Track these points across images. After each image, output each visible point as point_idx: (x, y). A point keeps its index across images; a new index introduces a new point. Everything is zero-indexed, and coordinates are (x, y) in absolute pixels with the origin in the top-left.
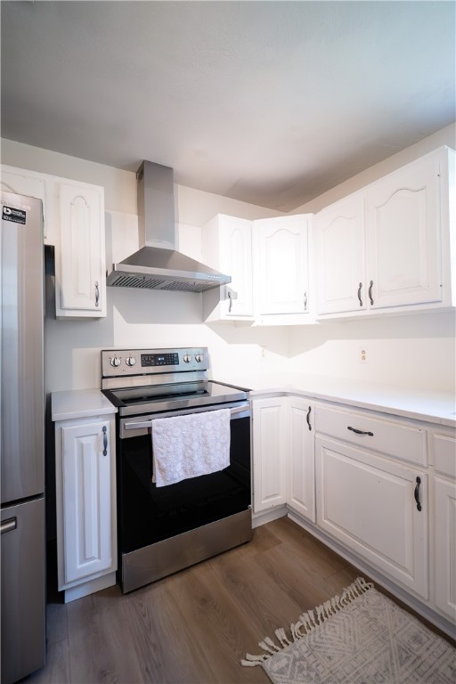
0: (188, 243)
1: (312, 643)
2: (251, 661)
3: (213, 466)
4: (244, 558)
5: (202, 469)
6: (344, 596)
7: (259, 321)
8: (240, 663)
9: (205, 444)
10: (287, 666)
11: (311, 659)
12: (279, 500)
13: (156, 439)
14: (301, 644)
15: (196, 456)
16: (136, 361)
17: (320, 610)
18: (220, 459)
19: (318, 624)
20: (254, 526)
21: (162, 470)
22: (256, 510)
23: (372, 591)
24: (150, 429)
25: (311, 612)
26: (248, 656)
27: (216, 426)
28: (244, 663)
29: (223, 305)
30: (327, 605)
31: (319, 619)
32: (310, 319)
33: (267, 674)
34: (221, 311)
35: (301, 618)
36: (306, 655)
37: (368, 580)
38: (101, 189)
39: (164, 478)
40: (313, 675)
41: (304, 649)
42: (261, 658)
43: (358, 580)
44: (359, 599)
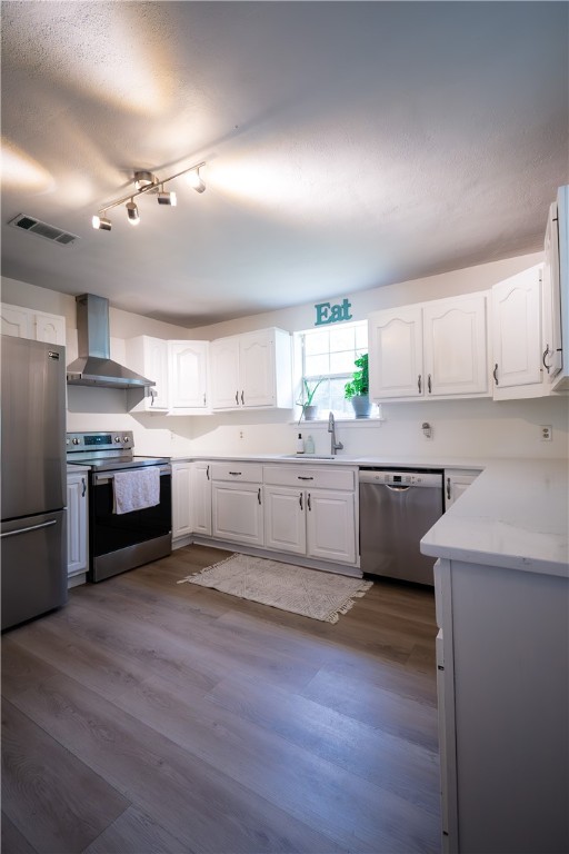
0: (118, 353)
3: (151, 502)
5: (144, 505)
7: (172, 412)
9: (146, 489)
12: (189, 530)
13: (117, 486)
15: (140, 496)
16: (81, 440)
18: (154, 499)
20: (173, 549)
21: (121, 504)
22: (174, 535)
24: (111, 480)
27: (152, 477)
28: (178, 583)
29: (147, 400)
32: (208, 411)
34: (146, 404)
38: (63, 318)
39: (122, 509)
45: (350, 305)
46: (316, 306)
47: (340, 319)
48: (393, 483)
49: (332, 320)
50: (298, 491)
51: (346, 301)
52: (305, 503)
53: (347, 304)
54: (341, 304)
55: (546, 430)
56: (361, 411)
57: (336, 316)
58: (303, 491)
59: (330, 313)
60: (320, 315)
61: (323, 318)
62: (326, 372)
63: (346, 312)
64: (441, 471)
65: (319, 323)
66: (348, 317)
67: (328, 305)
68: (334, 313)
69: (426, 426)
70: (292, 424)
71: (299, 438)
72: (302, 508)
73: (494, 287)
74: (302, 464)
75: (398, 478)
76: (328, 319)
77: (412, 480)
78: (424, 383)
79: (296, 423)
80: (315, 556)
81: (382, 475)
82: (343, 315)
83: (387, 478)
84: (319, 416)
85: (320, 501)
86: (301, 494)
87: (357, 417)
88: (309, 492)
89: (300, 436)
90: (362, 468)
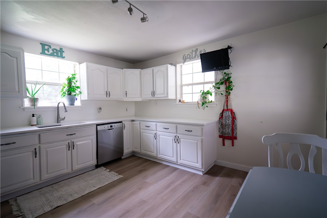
45: (63, 52)
46: (41, 44)
47: (57, 56)
48: (110, 128)
49: (52, 55)
50: (67, 143)
51: (61, 49)
52: (71, 146)
54: (58, 49)
55: (127, 109)
56: (72, 102)
57: (55, 54)
58: (69, 141)
59: (51, 51)
60: (44, 49)
61: (46, 52)
62: (40, 80)
64: (121, 122)
65: (43, 53)
66: (62, 57)
67: (50, 46)
68: (54, 52)
70: (24, 108)
71: (33, 117)
72: (69, 150)
73: (124, 69)
74: (67, 128)
75: (111, 126)
76: (49, 53)
77: (115, 126)
78: (108, 94)
79: (27, 108)
80: (77, 170)
81: (106, 126)
82: (59, 55)
83: (108, 127)
84: (41, 104)
85: (79, 143)
86: (69, 143)
87: (69, 105)
88: (72, 141)
89: (33, 116)
90: (97, 125)
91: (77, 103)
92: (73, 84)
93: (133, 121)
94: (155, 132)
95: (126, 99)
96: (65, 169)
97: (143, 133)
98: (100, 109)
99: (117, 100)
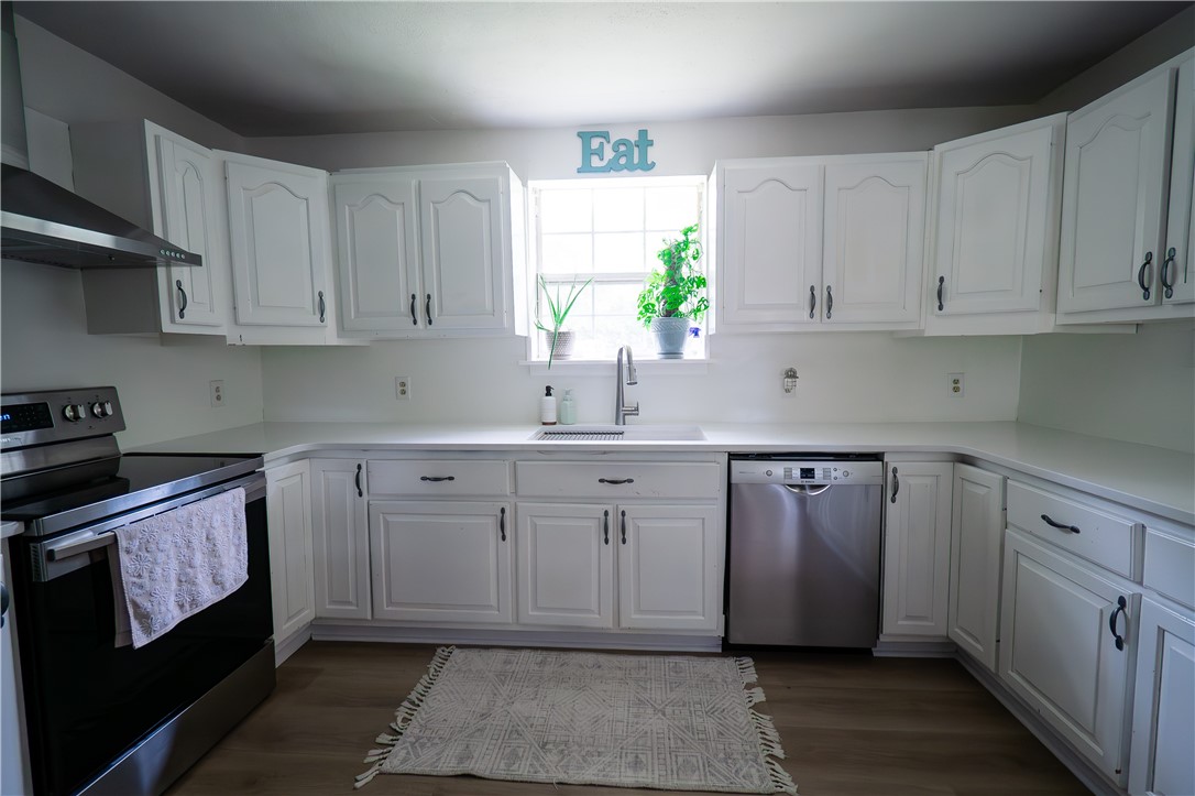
1: (422, 722)
2: (365, 779)
3: (227, 585)
4: (281, 709)
5: (209, 596)
6: (432, 670)
8: (355, 789)
9: (213, 552)
10: (408, 753)
11: (428, 733)
14: (412, 731)
15: (200, 576)
17: (413, 696)
19: (419, 706)
21: (143, 617)
23: (456, 651)
25: (406, 703)
26: (358, 778)
28: (358, 785)
30: (419, 688)
31: (417, 702)
33: (390, 774)
35: (397, 713)
36: (421, 734)
37: (447, 646)
39: (147, 630)
40: (437, 741)
41: (416, 731)
42: (376, 767)
43: (439, 650)
44: (448, 664)
45: (651, 143)
46: (580, 135)
47: (631, 167)
48: (799, 481)
49: (612, 167)
50: (599, 510)
51: (643, 133)
52: (615, 529)
53: (644, 141)
54: (633, 137)
55: (956, 382)
56: (672, 344)
57: (623, 161)
58: (606, 507)
59: (609, 154)
60: (588, 153)
61: (595, 161)
62: (585, 269)
63: (644, 155)
64: (876, 457)
65: (586, 169)
66: (646, 166)
67: (605, 135)
68: (618, 155)
69: (791, 374)
70: (529, 366)
71: (547, 395)
72: (607, 541)
73: (939, 148)
74: (605, 453)
75: (808, 473)
76: (604, 163)
77: (833, 474)
78: (821, 301)
79: (539, 366)
80: (634, 629)
81: (778, 469)
82: (636, 161)
83: (788, 473)
84: (578, 352)
85: (647, 523)
86: (606, 513)
87: (661, 356)
88: (621, 508)
89: (548, 392)
90: (734, 456)
91: (694, 349)
92: (685, 272)
93: (965, 459)
94: (1128, 589)
95: (937, 326)
96: (589, 611)
97: (1023, 563)
98: (788, 376)
99: (892, 332)
